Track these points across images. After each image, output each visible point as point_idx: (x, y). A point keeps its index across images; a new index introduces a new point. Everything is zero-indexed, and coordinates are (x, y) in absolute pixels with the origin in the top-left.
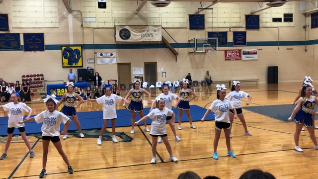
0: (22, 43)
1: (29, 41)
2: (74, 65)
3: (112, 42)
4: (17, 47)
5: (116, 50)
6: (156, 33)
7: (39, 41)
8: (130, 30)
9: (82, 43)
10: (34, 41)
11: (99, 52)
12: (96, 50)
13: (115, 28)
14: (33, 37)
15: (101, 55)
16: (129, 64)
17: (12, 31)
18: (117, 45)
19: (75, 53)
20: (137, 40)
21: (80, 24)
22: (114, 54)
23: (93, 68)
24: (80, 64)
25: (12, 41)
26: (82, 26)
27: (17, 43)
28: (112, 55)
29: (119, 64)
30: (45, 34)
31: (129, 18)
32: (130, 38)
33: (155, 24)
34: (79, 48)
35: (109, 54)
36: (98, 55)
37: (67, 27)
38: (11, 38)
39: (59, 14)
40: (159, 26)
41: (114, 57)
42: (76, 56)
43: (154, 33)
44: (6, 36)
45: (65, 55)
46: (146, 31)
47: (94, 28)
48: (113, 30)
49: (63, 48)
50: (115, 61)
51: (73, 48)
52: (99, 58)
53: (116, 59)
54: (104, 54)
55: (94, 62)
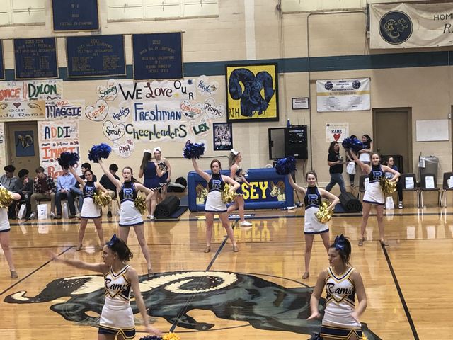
0: (129, 60)
1: (145, 55)
3: (358, 49)
4: (119, 71)
5: (370, 72)
7: (170, 54)
8: (408, 14)
9: (278, 57)
10: (157, 53)
11: (321, 77)
12: (314, 75)
13: (367, 10)
14: (155, 42)
15: (329, 86)
16: (406, 111)
17: (107, 29)
18: (372, 57)
20: (433, 41)
21: (274, 4)
22: (365, 84)
23: (306, 122)
24: (270, 112)
25: (105, 54)
27: (116, 59)
28: (357, 85)
29: (377, 112)
32: (411, 39)
34: (271, 70)
35: (351, 84)
36: (321, 86)
37: (240, 14)
38: (105, 48)
41: (363, 92)
44: (94, 41)
45: (233, 90)
47: (312, 14)
48: (363, 16)
49: (230, 70)
50: (366, 104)
51: (255, 70)
52: (323, 94)
53: (367, 97)
54: (334, 85)
55: (309, 107)
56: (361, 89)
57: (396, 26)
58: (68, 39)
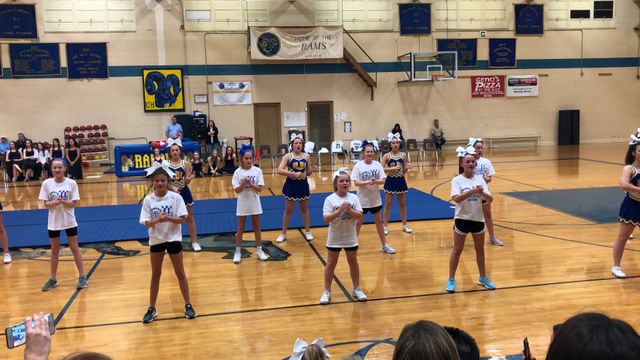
0: (64, 63)
1: (78, 59)
2: (167, 107)
3: (243, 60)
4: (55, 72)
5: (250, 77)
6: (332, 42)
8: (278, 35)
9: (183, 64)
10: (86, 58)
11: (216, 80)
12: (211, 78)
13: (248, 32)
14: (84, 50)
15: (222, 86)
16: (277, 106)
17: (44, 38)
18: (252, 66)
19: (169, 83)
20: (293, 56)
21: (179, 24)
22: (248, 85)
23: (205, 112)
24: (178, 105)
25: (44, 58)
26: (182, 27)
27: (53, 62)
28: (242, 86)
29: (257, 106)
30: (108, 45)
31: (277, 13)
32: (279, 53)
33: (330, 24)
34: (178, 73)
35: (238, 86)
36: (216, 86)
37: (153, 31)
38: (42, 53)
39: (137, 4)
40: (336, 27)
41: (247, 92)
42: (172, 90)
43: (328, 43)
44: (34, 48)
45: (149, 87)
46: (311, 39)
47: (207, 33)
48: (245, 37)
49: (146, 73)
50: (249, 100)
51: (166, 73)
52: (217, 92)
53: (250, 95)
54: (226, 86)
55: (208, 102)
56: (245, 89)
57: (269, 44)
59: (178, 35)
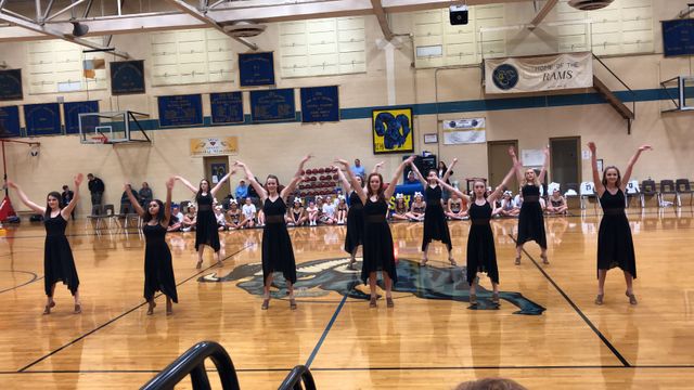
0: (298, 108)
1: (310, 104)
2: (396, 148)
3: (476, 96)
4: (290, 116)
5: (484, 113)
6: (578, 70)
7: (330, 102)
8: (517, 67)
9: (413, 103)
10: (319, 102)
11: (447, 118)
12: (442, 116)
13: (482, 66)
14: (318, 94)
15: (453, 125)
17: (281, 84)
18: (486, 101)
19: (398, 124)
20: (533, 87)
21: (410, 62)
22: (481, 122)
23: (435, 153)
24: (407, 146)
25: (281, 103)
26: (413, 65)
27: (288, 107)
28: (475, 123)
29: (491, 144)
30: (339, 88)
31: (515, 41)
32: (517, 86)
33: (578, 50)
34: (407, 113)
35: (470, 123)
36: (446, 124)
37: (383, 71)
38: (278, 99)
39: (367, 45)
40: (585, 53)
41: (480, 129)
42: (401, 131)
43: (574, 71)
44: (271, 94)
45: (378, 129)
46: (555, 68)
47: (439, 69)
48: (479, 70)
49: (376, 114)
50: (482, 138)
51: (395, 113)
52: (448, 131)
53: (483, 132)
54: (457, 124)
55: (438, 141)
56: (478, 126)
57: (506, 76)
58: (251, 92)
59: (408, 74)
